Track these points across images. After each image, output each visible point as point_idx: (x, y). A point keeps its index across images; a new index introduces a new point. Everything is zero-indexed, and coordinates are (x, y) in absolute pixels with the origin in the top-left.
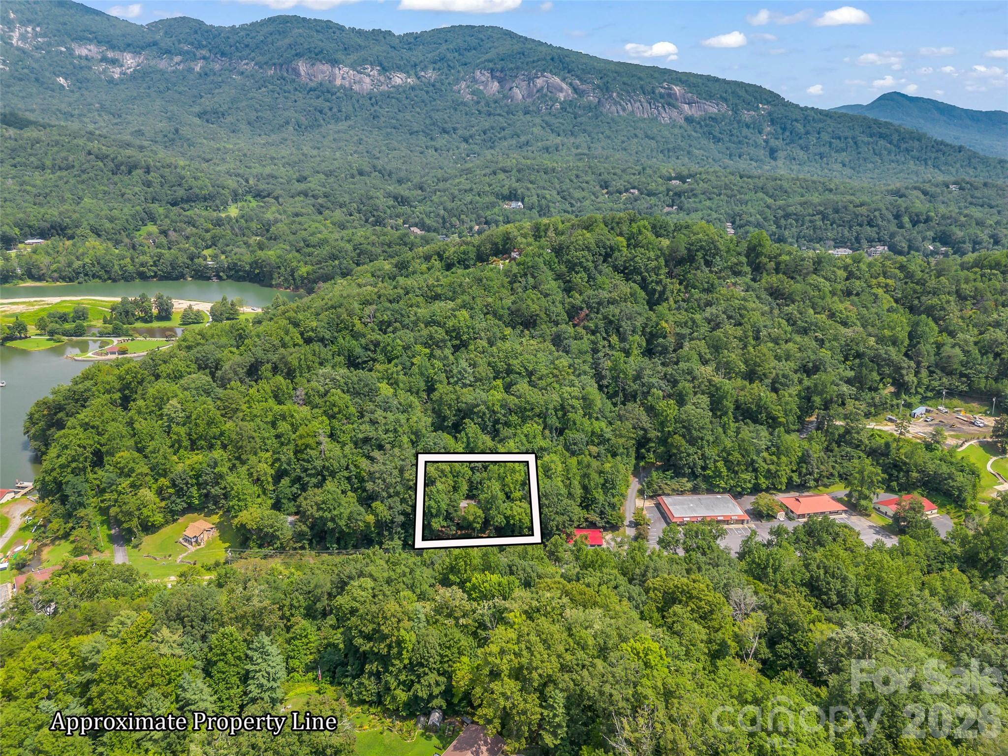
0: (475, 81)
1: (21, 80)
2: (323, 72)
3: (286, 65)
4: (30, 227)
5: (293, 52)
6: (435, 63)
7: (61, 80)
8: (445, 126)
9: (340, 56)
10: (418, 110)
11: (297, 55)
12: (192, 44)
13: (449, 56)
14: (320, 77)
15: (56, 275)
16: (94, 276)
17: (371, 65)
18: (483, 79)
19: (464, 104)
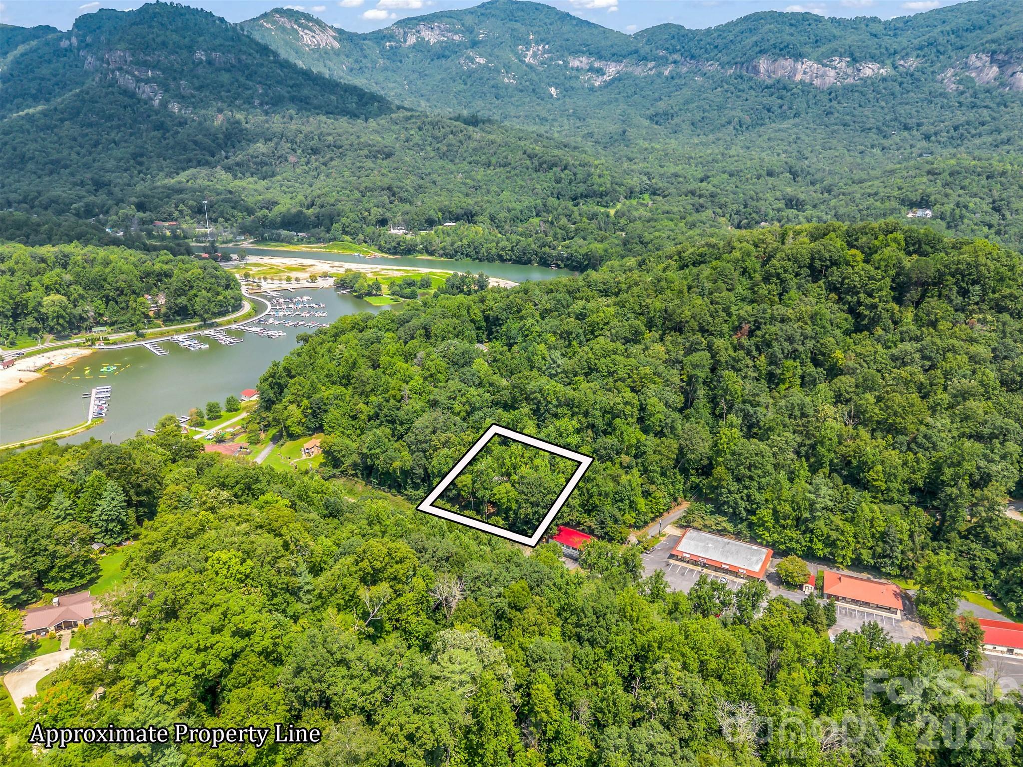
0: (966, 67)
1: (522, 91)
2: (784, 68)
3: (747, 63)
4: (450, 212)
5: (758, 49)
6: (921, 49)
7: (553, 91)
8: (908, 121)
9: (807, 49)
10: (883, 104)
11: (760, 52)
12: (667, 49)
13: (942, 40)
14: (780, 73)
15: (441, 252)
16: (467, 255)
17: (841, 56)
18: (978, 64)
19: (943, 95)
